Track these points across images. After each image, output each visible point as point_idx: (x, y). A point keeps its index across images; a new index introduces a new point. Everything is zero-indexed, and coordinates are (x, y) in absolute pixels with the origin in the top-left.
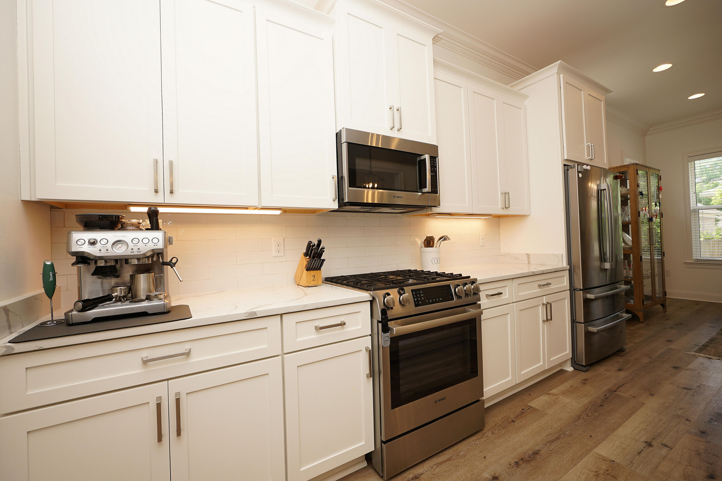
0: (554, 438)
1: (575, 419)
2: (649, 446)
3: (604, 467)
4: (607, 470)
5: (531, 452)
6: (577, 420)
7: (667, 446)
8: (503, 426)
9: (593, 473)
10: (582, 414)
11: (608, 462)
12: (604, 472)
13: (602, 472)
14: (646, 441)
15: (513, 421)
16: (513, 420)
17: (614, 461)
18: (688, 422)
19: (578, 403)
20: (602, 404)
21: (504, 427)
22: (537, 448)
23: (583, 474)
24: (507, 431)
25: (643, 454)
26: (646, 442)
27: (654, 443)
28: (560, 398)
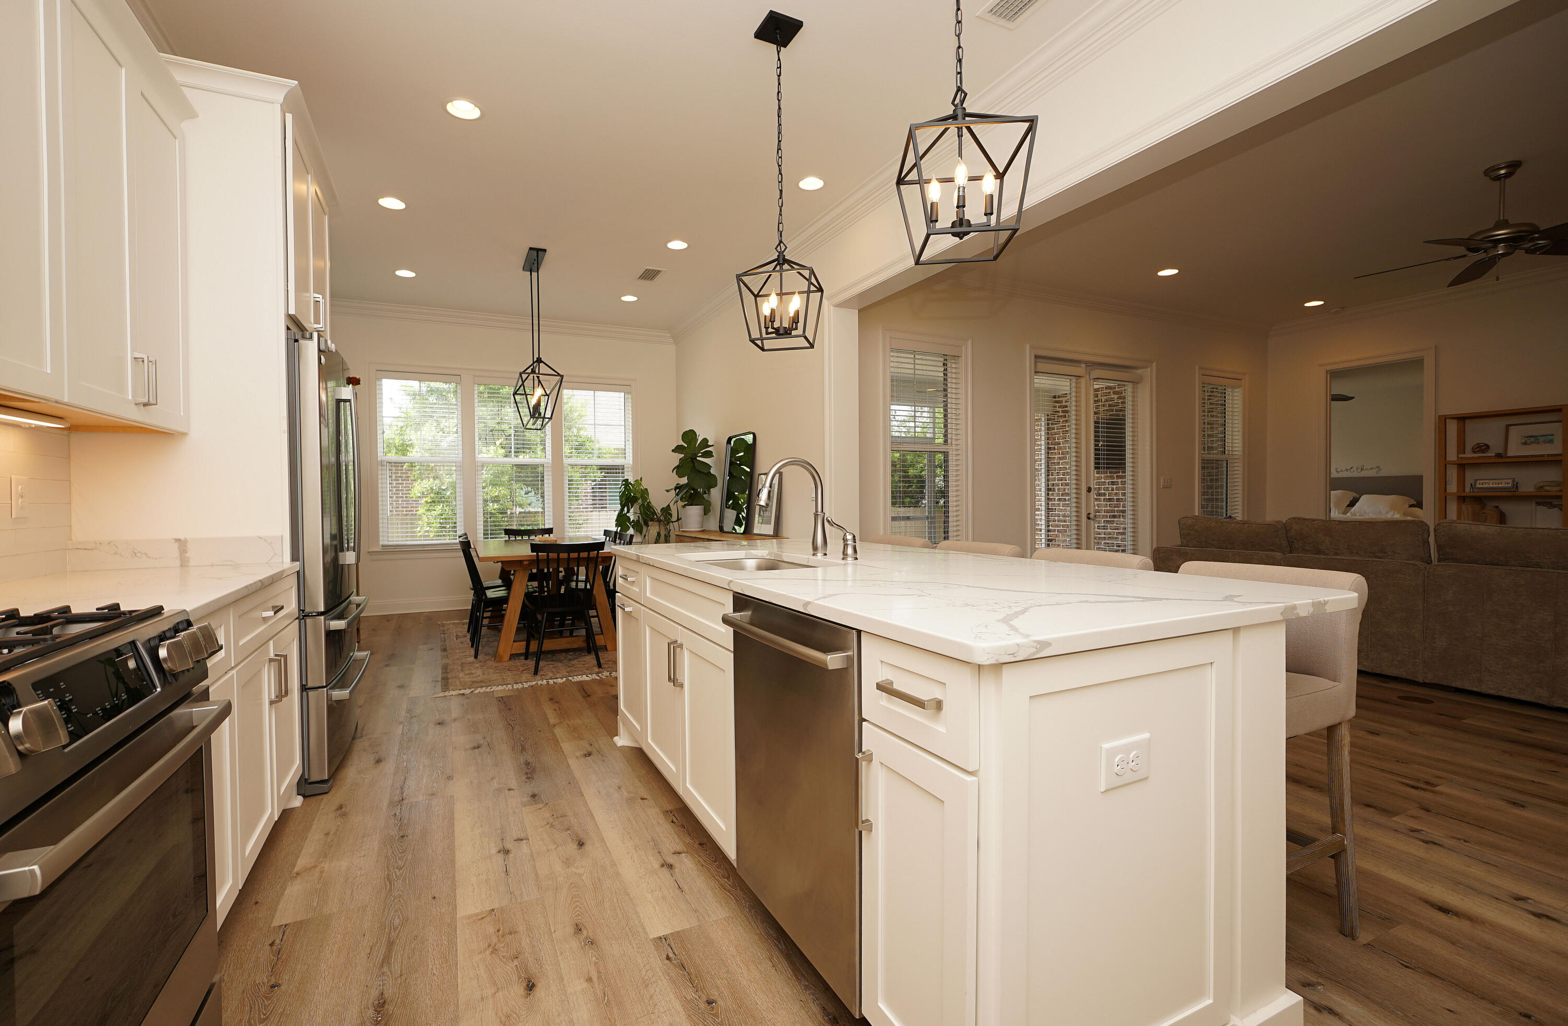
0: (383, 950)
1: (386, 888)
2: (507, 854)
3: (491, 930)
4: (498, 931)
5: (371, 1012)
6: (391, 888)
7: (521, 840)
8: (259, 1015)
9: (488, 952)
10: (389, 870)
11: (488, 919)
12: (498, 937)
13: (494, 940)
14: (498, 849)
15: (273, 987)
16: (272, 983)
17: (493, 910)
18: (512, 791)
19: (364, 856)
20: (402, 834)
21: (265, 1015)
22: (374, 993)
23: (478, 967)
24: (280, 1018)
25: (512, 871)
26: (499, 852)
27: (509, 846)
28: (326, 869)
